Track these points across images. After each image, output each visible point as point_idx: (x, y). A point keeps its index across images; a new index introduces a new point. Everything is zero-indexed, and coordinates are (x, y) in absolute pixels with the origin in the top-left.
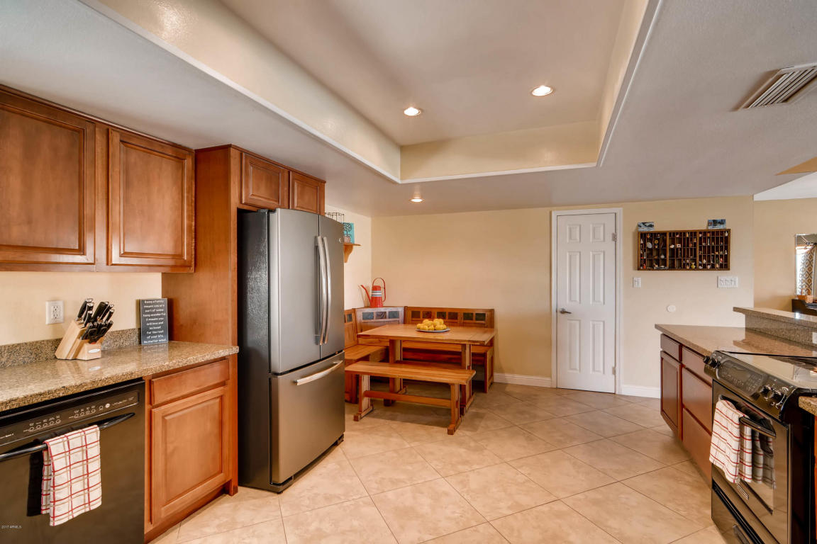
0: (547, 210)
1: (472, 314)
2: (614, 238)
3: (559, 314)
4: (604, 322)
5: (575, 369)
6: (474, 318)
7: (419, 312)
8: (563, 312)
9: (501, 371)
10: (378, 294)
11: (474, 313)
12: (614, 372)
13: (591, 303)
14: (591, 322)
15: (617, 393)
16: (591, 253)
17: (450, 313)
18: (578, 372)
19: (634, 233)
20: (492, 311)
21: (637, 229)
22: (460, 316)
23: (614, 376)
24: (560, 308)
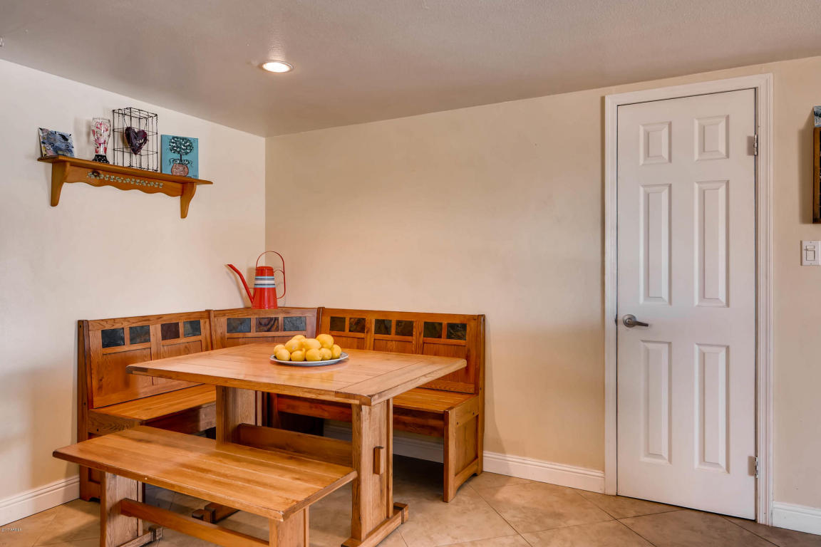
0: (595, 94)
1: (441, 324)
2: (753, 147)
3: (622, 327)
4: (728, 348)
5: (660, 456)
6: (444, 333)
7: (343, 320)
8: (632, 323)
9: (500, 449)
10: (266, 282)
11: (445, 322)
12: (754, 469)
13: (696, 303)
14: (696, 347)
15: (761, 520)
16: (696, 186)
17: (399, 323)
18: (664, 462)
19: (803, 133)
20: (480, 320)
21: (811, 121)
22: (418, 329)
23: (753, 478)
24: (623, 315)
